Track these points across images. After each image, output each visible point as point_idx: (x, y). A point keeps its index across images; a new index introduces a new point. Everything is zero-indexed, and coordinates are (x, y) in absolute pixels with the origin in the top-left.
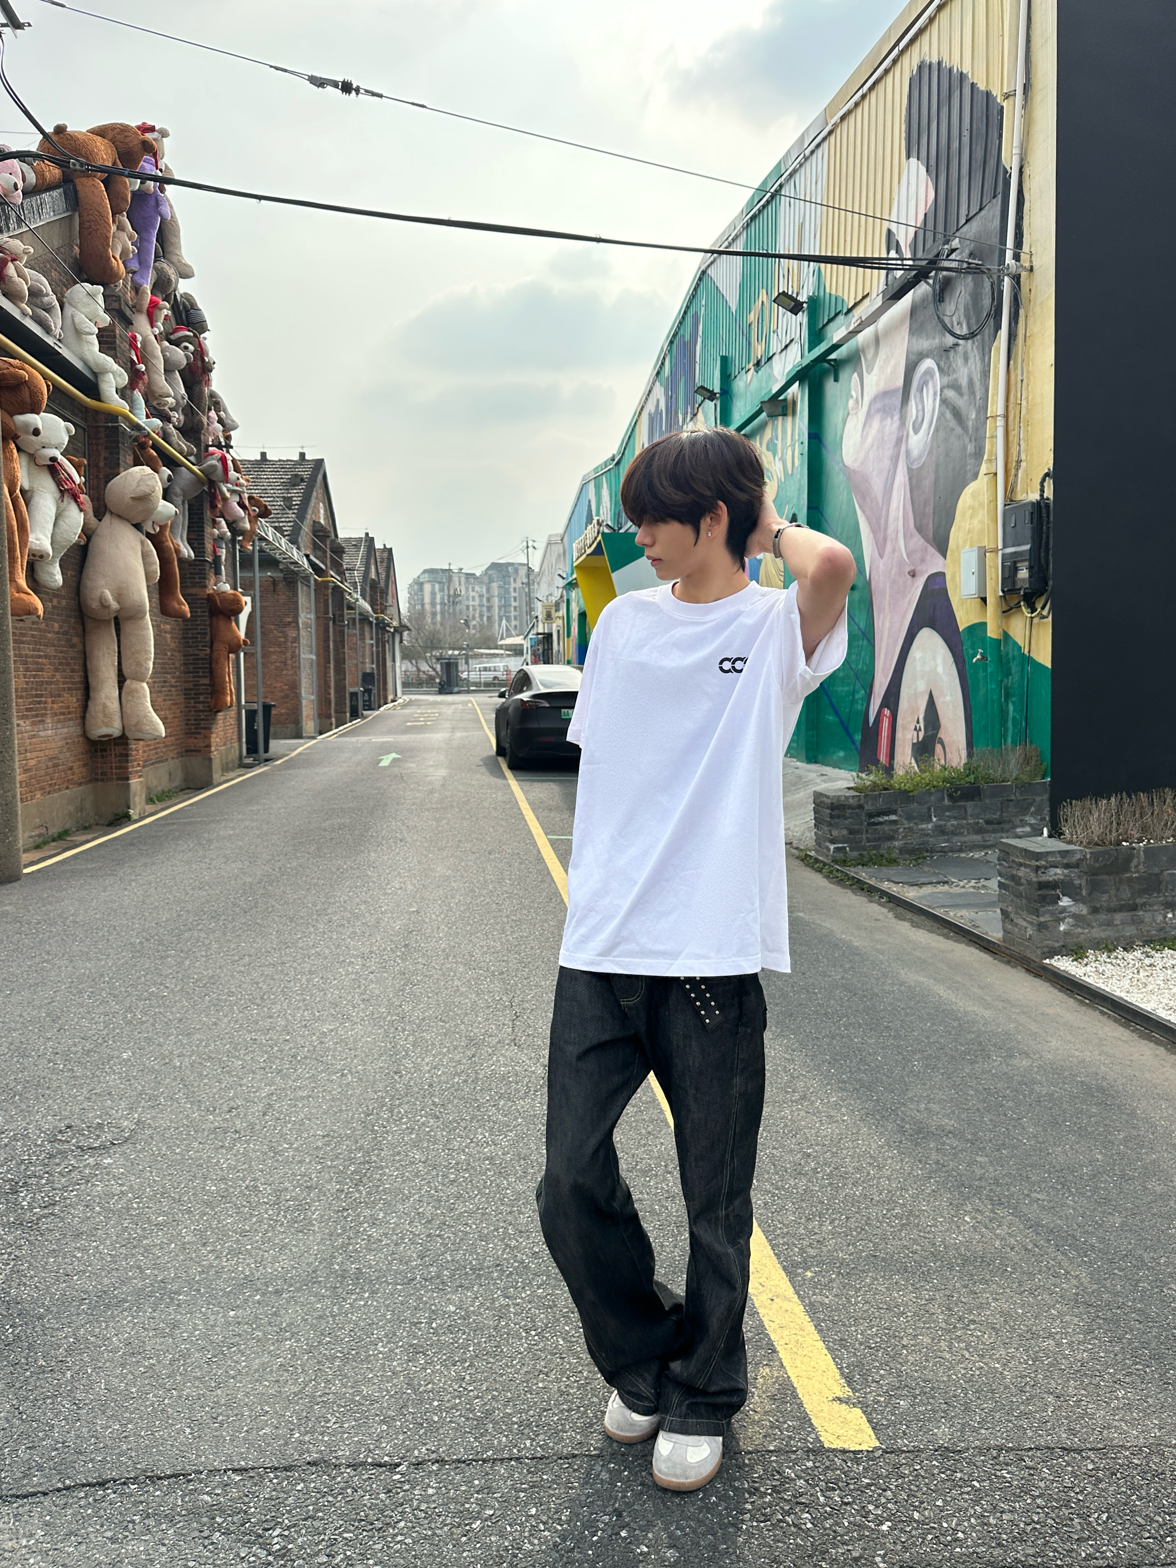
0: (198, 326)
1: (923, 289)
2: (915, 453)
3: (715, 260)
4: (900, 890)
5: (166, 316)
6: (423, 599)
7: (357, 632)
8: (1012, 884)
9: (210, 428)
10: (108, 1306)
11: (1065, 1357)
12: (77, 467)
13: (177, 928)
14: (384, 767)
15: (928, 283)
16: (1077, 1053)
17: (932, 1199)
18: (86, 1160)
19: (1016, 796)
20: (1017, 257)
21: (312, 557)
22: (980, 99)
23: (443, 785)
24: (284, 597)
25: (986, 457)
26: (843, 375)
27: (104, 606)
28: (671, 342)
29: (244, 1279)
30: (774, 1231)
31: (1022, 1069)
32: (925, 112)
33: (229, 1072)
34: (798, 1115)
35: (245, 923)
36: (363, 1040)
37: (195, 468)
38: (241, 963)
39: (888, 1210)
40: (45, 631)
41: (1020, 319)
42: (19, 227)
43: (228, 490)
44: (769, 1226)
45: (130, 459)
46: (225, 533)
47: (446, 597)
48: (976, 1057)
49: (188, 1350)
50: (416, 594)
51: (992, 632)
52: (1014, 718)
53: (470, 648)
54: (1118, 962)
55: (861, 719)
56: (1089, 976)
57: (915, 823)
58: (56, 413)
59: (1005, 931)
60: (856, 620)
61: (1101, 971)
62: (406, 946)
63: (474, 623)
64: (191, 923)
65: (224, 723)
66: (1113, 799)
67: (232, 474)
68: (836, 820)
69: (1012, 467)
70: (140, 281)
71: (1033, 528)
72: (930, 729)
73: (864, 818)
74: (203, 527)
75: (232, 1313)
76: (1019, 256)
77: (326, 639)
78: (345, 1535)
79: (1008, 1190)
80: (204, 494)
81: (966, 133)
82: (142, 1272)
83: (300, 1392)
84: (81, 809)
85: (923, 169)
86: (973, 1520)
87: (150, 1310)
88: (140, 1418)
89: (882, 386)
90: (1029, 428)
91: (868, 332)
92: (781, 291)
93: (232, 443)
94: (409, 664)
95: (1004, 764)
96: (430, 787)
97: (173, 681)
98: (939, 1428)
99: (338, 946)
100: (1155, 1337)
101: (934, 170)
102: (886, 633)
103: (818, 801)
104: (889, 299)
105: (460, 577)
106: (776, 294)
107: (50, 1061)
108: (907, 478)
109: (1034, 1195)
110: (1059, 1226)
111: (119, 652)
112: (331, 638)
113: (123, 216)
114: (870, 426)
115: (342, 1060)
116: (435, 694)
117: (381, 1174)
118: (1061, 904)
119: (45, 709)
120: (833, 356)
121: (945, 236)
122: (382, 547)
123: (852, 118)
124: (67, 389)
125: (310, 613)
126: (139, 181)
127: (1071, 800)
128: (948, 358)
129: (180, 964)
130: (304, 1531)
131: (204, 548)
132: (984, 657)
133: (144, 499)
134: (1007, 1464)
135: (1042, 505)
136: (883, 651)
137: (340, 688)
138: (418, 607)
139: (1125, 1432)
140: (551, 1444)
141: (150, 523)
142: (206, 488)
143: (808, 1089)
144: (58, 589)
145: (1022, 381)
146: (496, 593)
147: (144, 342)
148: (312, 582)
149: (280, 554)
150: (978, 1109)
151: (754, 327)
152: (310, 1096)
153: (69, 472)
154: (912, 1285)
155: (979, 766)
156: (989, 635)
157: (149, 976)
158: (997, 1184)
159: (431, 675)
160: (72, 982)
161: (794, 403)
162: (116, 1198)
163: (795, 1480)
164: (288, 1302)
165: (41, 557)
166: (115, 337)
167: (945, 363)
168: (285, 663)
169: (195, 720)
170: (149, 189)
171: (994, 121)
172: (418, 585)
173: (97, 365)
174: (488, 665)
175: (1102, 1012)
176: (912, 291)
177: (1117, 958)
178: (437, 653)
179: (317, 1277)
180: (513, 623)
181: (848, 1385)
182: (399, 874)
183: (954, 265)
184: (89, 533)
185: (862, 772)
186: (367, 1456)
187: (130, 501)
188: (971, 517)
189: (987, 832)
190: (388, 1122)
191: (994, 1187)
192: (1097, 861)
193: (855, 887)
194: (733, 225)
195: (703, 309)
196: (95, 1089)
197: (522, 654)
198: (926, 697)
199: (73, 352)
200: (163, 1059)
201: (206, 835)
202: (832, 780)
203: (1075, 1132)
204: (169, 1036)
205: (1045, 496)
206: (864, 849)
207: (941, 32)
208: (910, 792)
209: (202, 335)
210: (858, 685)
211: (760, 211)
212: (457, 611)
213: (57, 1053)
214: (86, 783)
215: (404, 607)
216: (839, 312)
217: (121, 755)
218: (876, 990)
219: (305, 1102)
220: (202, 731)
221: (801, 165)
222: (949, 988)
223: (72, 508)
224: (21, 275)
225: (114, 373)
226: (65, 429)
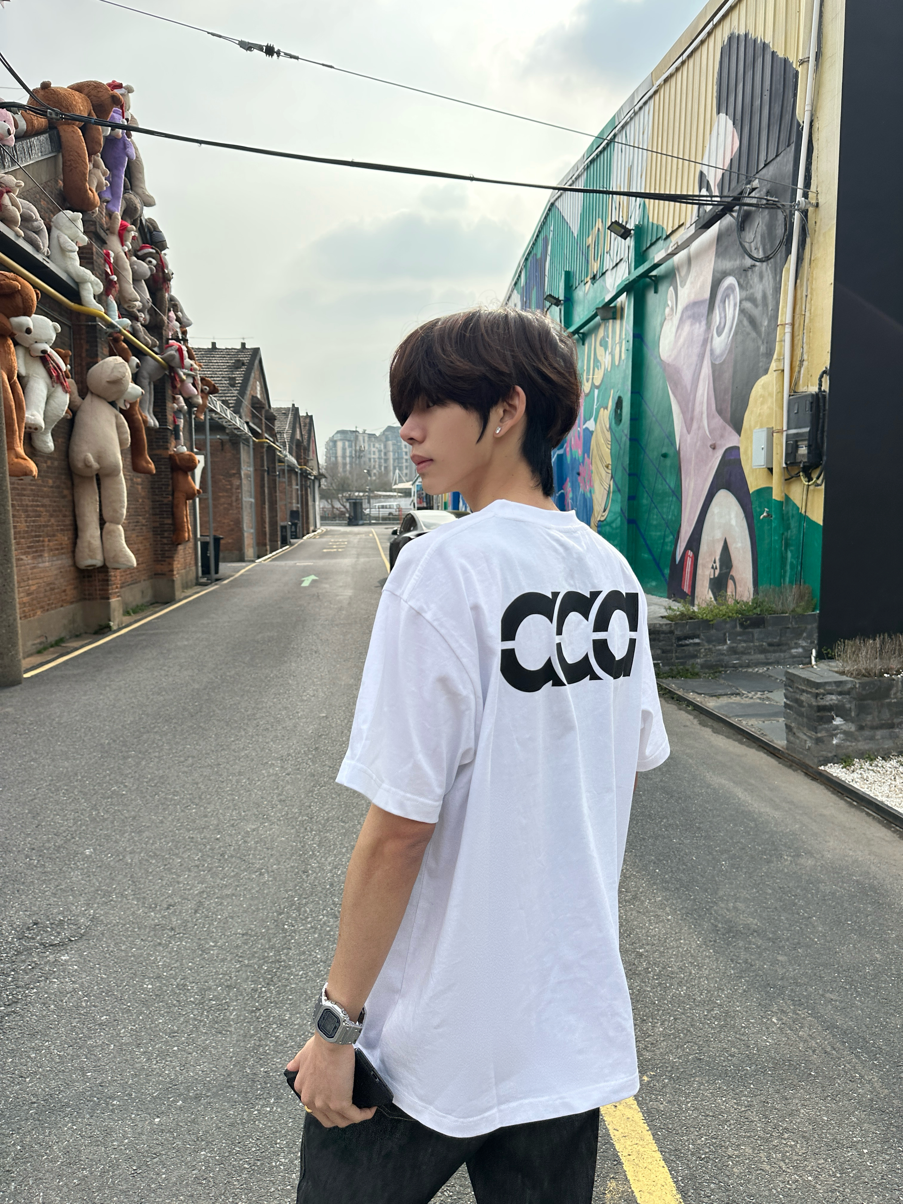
0: (160, 245)
1: (728, 220)
2: (718, 351)
3: (561, 195)
4: (703, 700)
5: (134, 236)
6: (336, 453)
7: (286, 480)
8: (795, 705)
9: (170, 325)
10: (52, 1111)
13: (138, 730)
14: (305, 588)
15: (732, 216)
16: (851, 853)
17: (744, 1000)
18: (47, 957)
19: (793, 624)
20: (805, 195)
21: (251, 424)
22: (779, 64)
23: (349, 604)
24: (230, 454)
25: (775, 357)
26: (662, 288)
27: (88, 466)
28: (526, 259)
29: (169, 1083)
31: (808, 869)
32: (733, 75)
33: (169, 870)
34: (631, 914)
35: (191, 726)
36: (279, 840)
37: (157, 357)
38: (186, 764)
39: (709, 1011)
40: (41, 486)
41: (807, 246)
42: (13, 165)
43: (185, 374)
45: (106, 351)
46: (183, 407)
47: (354, 452)
48: (771, 856)
49: (118, 1160)
50: (331, 449)
51: (777, 495)
52: (792, 563)
53: (371, 491)
54: (879, 769)
55: (670, 557)
56: (856, 782)
57: (714, 646)
58: (46, 315)
59: (788, 741)
60: (668, 481)
61: (865, 777)
62: (316, 749)
63: (375, 471)
64: (149, 725)
65: (184, 552)
66: (877, 639)
67: (188, 361)
69: (796, 365)
70: (113, 209)
71: (812, 415)
72: (724, 568)
73: (674, 641)
74: (165, 402)
75: (157, 1120)
76: (808, 195)
77: (263, 486)
79: (806, 990)
80: (166, 377)
81: (767, 93)
82: (84, 1075)
84: (73, 621)
85: (730, 123)
87: (88, 1116)
89: (693, 298)
90: (811, 334)
91: (683, 254)
92: (613, 221)
93: (188, 337)
94: (326, 503)
95: (783, 600)
96: (339, 605)
97: (144, 521)
99: (263, 749)
101: (739, 124)
102: (691, 492)
104: (700, 228)
105: (364, 437)
106: (610, 224)
107: (27, 856)
108: (711, 372)
109: (827, 995)
110: (851, 1026)
111: (100, 502)
112: (266, 485)
113: (98, 156)
114: (682, 329)
115: (261, 859)
116: (345, 526)
117: (288, 974)
118: (834, 723)
119: (43, 546)
120: (654, 273)
121: (747, 178)
122: (305, 415)
123: (673, 80)
124: (55, 296)
125: (250, 466)
126: (110, 128)
127: (844, 639)
128: (746, 276)
129: (138, 764)
131: (166, 419)
132: (769, 515)
133: (117, 382)
135: (820, 396)
136: (689, 506)
137: (273, 523)
138: (333, 459)
141: (122, 401)
142: (167, 373)
143: (639, 889)
144: (51, 453)
145: (806, 296)
146: (391, 449)
147: (116, 258)
148: (251, 443)
149: (226, 422)
150: (776, 908)
151: (592, 248)
152: (233, 895)
153: (57, 362)
154: (733, 1090)
155: (764, 601)
156: (774, 498)
157: (113, 776)
158: (797, 984)
159: (342, 511)
160: (52, 780)
161: (622, 309)
162: (69, 995)
164: (206, 1108)
165: (36, 429)
166: (92, 253)
167: (744, 281)
168: (230, 504)
169: (161, 551)
170: (118, 135)
171: (790, 84)
172: (333, 442)
173: (78, 276)
174: (384, 504)
175: (868, 814)
176: (719, 222)
177: (877, 766)
178: (346, 494)
179: (230, 1082)
180: (405, 471)
182: (313, 682)
183: (754, 201)
184: (74, 409)
187: (107, 384)
188: (762, 404)
189: (769, 652)
190: (296, 921)
191: (794, 987)
192: (864, 689)
193: (666, 696)
194: (576, 167)
195: (551, 233)
196: (61, 885)
197: (411, 496)
198: (722, 544)
199: (58, 266)
200: (118, 855)
201: (167, 645)
203: (856, 930)
204: (124, 833)
205: (823, 389)
206: (673, 664)
207: (748, 10)
208: (710, 621)
209: (163, 252)
210: (668, 532)
211: (598, 156)
212: (362, 462)
213: (33, 849)
214: (77, 601)
215: (322, 459)
216: (660, 238)
217: (104, 580)
218: (688, 793)
219: (229, 900)
220: (167, 559)
221: (631, 119)
222: (746, 790)
223: (59, 390)
224: (14, 204)
225: (92, 283)
226: (52, 328)
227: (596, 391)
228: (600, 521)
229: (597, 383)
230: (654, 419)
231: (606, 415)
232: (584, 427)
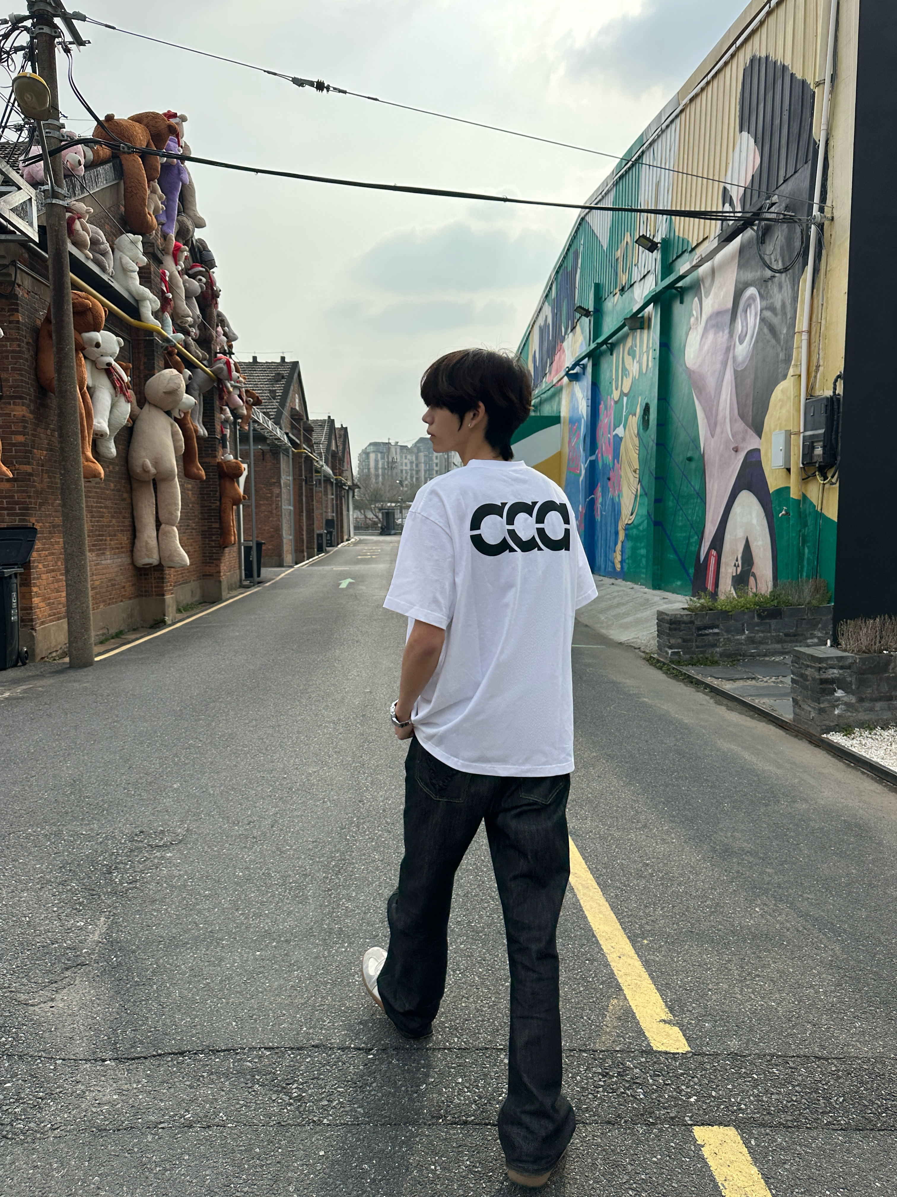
0: (209, 263)
1: (749, 233)
2: (740, 359)
3: (588, 212)
4: (719, 683)
5: (186, 256)
6: (369, 465)
7: (322, 489)
8: (802, 680)
9: (218, 340)
10: (177, 946)
11: (821, 1000)
12: (125, 370)
13: (205, 700)
14: (342, 589)
15: (753, 229)
16: (842, 801)
17: (733, 896)
18: (154, 854)
19: (808, 616)
20: (821, 210)
21: (290, 435)
22: (797, 86)
24: (270, 464)
25: (793, 363)
26: (687, 299)
27: (146, 471)
28: (557, 272)
29: (265, 932)
30: (622, 913)
31: (802, 811)
32: (754, 96)
33: (247, 798)
35: (251, 698)
36: (337, 779)
37: (207, 369)
38: (251, 724)
39: (702, 902)
40: (105, 489)
41: (823, 258)
42: (82, 193)
43: (232, 386)
44: (619, 910)
45: (162, 363)
46: (229, 417)
47: (386, 464)
48: (769, 801)
49: (231, 975)
50: (364, 461)
51: (794, 494)
52: (808, 558)
53: (402, 501)
54: (877, 737)
55: (694, 557)
56: (854, 747)
57: (733, 635)
59: (795, 714)
60: (692, 483)
61: (864, 743)
62: (363, 716)
63: (406, 482)
64: (214, 697)
65: (229, 555)
66: (878, 620)
67: (235, 374)
68: (674, 632)
69: (812, 370)
70: (167, 231)
71: (827, 417)
72: (746, 566)
73: (694, 631)
74: (214, 413)
75: (258, 953)
76: (824, 209)
77: (301, 495)
78: (339, 1089)
79: (787, 892)
80: (214, 389)
81: (786, 113)
82: (197, 925)
83: (305, 1003)
84: (131, 616)
85: (752, 141)
86: (752, 1098)
87: (204, 949)
88: (203, 1015)
89: (716, 308)
90: (826, 341)
91: (707, 266)
92: (641, 235)
93: (234, 351)
94: (359, 513)
95: (799, 593)
96: (376, 604)
97: (194, 525)
98: (731, 1041)
99: (317, 715)
100: (885, 990)
101: (760, 142)
102: (715, 493)
103: (660, 617)
105: (396, 449)
106: (638, 237)
107: (125, 789)
108: (733, 378)
109: (805, 895)
110: (822, 916)
111: (157, 505)
112: (304, 494)
113: (155, 182)
114: (706, 338)
115: (323, 792)
116: (378, 535)
117: (353, 868)
118: (836, 695)
119: (106, 544)
120: (680, 284)
121: (767, 193)
122: (340, 427)
123: (698, 100)
124: (118, 313)
125: (289, 476)
127: (847, 620)
128: (767, 287)
129: (209, 725)
130: (312, 1086)
131: (214, 428)
132: (787, 513)
133: (173, 393)
134: (777, 1065)
135: (835, 399)
136: (712, 507)
137: (310, 531)
138: (366, 471)
139: (859, 1049)
140: (471, 1041)
141: (177, 411)
142: (215, 384)
143: (648, 820)
144: (113, 459)
145: (822, 305)
146: (423, 461)
147: (171, 276)
148: (291, 453)
149: (268, 433)
150: (769, 837)
151: (620, 261)
152: (302, 815)
153: (120, 373)
154: (717, 951)
155: (781, 594)
156: (791, 496)
157: (188, 733)
158: (779, 887)
159: (374, 521)
160: (135, 736)
161: (650, 319)
162: (176, 878)
163: (633, 1069)
164: (295, 947)
165: (102, 435)
166: (150, 273)
167: (764, 291)
168: (271, 512)
169: (209, 553)
170: (173, 162)
171: (807, 104)
172: (365, 454)
173: (138, 294)
175: (863, 773)
176: (741, 235)
177: (876, 734)
178: (379, 505)
179: (312, 932)
181: (671, 1013)
182: (357, 665)
184: (134, 418)
185: (694, 596)
186: (351, 1044)
187: (163, 395)
188: (781, 408)
189: (785, 642)
190: (356, 834)
191: (777, 889)
192: (864, 664)
193: (686, 681)
194: (605, 183)
195: (582, 247)
196: (157, 808)
198: (744, 542)
199: (121, 285)
200: (202, 788)
201: (220, 636)
202: (671, 602)
203: (838, 854)
204: (204, 773)
205: (837, 392)
206: (694, 653)
207: (769, 33)
208: (729, 612)
209: (211, 270)
210: (693, 532)
211: (627, 172)
212: (394, 474)
213: (129, 784)
214: (134, 598)
215: (355, 471)
216: (685, 251)
217: (158, 578)
218: (699, 754)
219: (299, 819)
220: (214, 561)
221: (659, 136)
222: (753, 754)
223: (122, 400)
224: (84, 229)
225: (150, 300)
226: (116, 343)
227: (625, 399)
228: (627, 524)
229: (626, 391)
230: (680, 424)
231: (634, 421)
232: (614, 433)
